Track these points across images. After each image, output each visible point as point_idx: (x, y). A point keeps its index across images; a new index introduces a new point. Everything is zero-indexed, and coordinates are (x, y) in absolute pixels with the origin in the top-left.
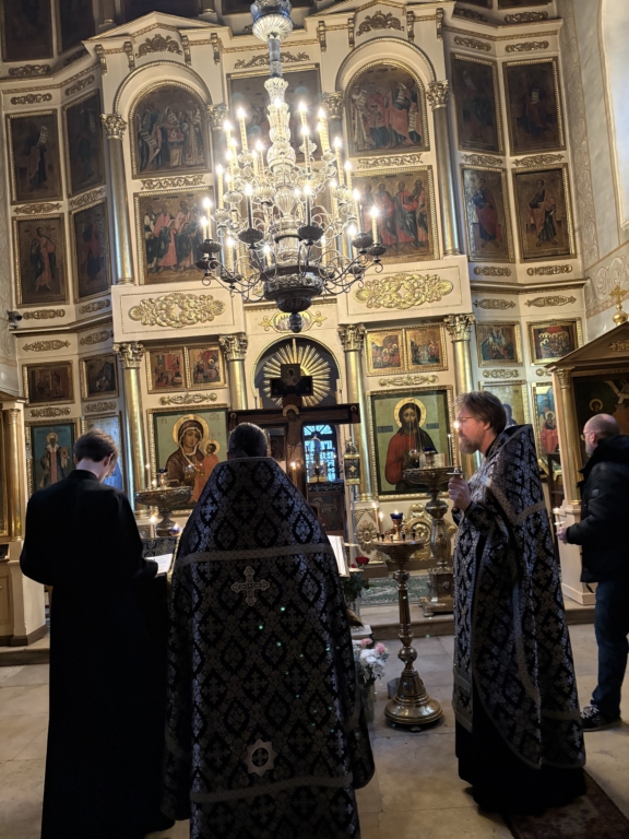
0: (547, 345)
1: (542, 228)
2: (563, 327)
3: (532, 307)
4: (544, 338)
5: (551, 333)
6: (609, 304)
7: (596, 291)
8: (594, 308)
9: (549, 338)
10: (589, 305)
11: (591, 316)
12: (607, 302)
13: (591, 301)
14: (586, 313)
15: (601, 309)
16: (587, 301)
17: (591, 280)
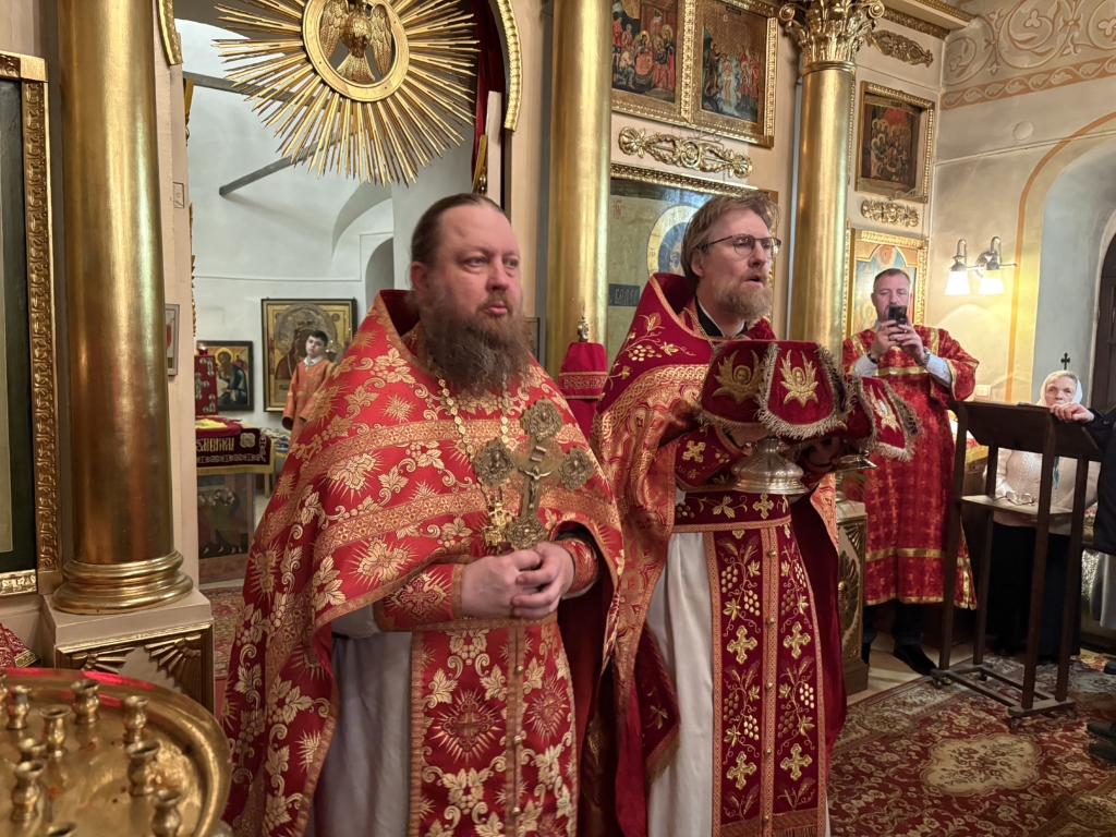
0: (881, 150)
2: (906, 114)
3: (876, 49)
4: (879, 132)
5: (891, 124)
6: (1055, 79)
7: (1004, 44)
8: (984, 87)
9: (887, 135)
10: (965, 77)
11: (964, 103)
12: (1050, 72)
13: (974, 68)
14: (944, 96)
15: (1017, 87)
16: (953, 69)
17: (987, 22)
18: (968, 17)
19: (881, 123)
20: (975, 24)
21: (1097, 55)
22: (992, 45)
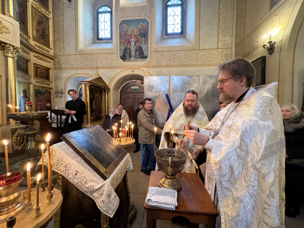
0: (40, 73)
1: (41, 33)
2: (46, 69)
3: (35, 58)
4: (39, 70)
5: (42, 70)
6: (67, 69)
7: (61, 63)
8: (59, 68)
9: (41, 71)
10: (56, 66)
11: (56, 69)
12: (67, 68)
13: (57, 65)
14: (54, 68)
15: (63, 69)
16: (55, 65)
17: (58, 59)
18: (56, 58)
19: (40, 70)
20: (57, 59)
21: (72, 67)
22: (59, 62)
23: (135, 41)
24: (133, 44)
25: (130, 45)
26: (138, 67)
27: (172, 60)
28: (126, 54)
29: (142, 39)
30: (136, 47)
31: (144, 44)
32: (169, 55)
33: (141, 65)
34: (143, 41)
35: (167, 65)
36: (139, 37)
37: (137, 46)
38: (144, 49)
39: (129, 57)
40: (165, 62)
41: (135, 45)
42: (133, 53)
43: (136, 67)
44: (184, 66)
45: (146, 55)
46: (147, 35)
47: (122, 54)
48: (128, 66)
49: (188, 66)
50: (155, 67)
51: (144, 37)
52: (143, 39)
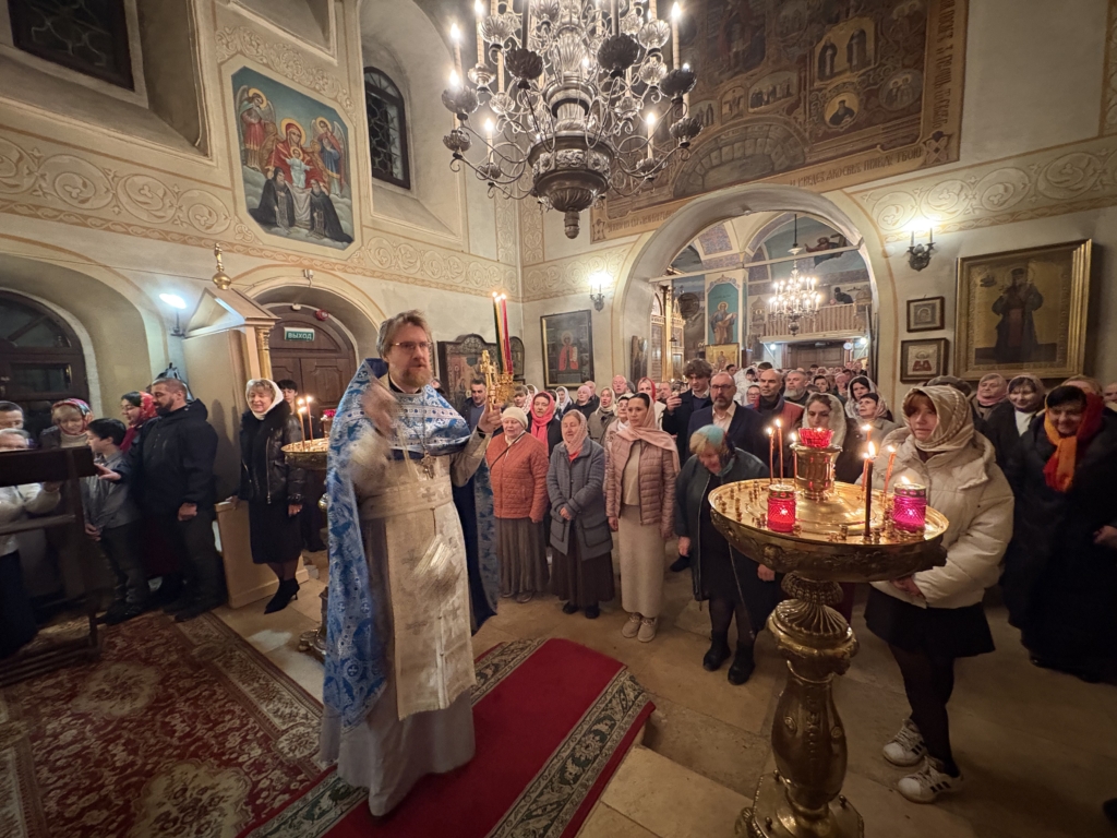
23: (306, 171)
24: (299, 178)
25: (290, 180)
26: (326, 266)
27: (418, 264)
28: (276, 208)
29: (330, 172)
30: (312, 192)
31: (338, 192)
32: (412, 249)
33: (334, 261)
34: (336, 181)
35: (408, 278)
36: (321, 164)
37: (316, 191)
38: (341, 209)
39: (286, 222)
40: (401, 266)
41: (308, 184)
42: (303, 212)
43: (319, 263)
44: (444, 286)
45: (349, 233)
46: (347, 167)
47: (257, 202)
48: (289, 255)
49: (452, 288)
50: (378, 277)
51: (338, 172)
52: (335, 175)
